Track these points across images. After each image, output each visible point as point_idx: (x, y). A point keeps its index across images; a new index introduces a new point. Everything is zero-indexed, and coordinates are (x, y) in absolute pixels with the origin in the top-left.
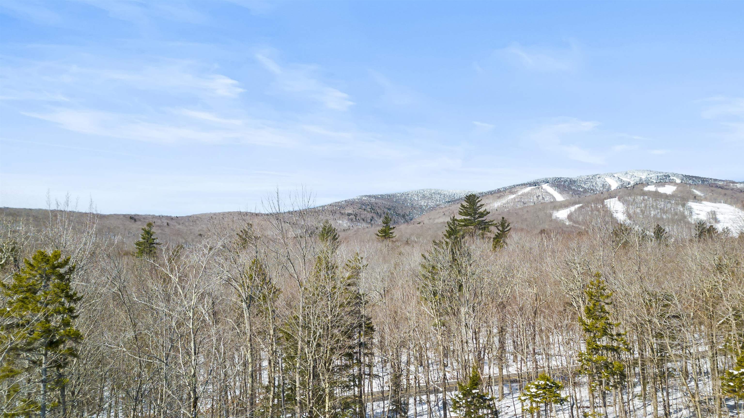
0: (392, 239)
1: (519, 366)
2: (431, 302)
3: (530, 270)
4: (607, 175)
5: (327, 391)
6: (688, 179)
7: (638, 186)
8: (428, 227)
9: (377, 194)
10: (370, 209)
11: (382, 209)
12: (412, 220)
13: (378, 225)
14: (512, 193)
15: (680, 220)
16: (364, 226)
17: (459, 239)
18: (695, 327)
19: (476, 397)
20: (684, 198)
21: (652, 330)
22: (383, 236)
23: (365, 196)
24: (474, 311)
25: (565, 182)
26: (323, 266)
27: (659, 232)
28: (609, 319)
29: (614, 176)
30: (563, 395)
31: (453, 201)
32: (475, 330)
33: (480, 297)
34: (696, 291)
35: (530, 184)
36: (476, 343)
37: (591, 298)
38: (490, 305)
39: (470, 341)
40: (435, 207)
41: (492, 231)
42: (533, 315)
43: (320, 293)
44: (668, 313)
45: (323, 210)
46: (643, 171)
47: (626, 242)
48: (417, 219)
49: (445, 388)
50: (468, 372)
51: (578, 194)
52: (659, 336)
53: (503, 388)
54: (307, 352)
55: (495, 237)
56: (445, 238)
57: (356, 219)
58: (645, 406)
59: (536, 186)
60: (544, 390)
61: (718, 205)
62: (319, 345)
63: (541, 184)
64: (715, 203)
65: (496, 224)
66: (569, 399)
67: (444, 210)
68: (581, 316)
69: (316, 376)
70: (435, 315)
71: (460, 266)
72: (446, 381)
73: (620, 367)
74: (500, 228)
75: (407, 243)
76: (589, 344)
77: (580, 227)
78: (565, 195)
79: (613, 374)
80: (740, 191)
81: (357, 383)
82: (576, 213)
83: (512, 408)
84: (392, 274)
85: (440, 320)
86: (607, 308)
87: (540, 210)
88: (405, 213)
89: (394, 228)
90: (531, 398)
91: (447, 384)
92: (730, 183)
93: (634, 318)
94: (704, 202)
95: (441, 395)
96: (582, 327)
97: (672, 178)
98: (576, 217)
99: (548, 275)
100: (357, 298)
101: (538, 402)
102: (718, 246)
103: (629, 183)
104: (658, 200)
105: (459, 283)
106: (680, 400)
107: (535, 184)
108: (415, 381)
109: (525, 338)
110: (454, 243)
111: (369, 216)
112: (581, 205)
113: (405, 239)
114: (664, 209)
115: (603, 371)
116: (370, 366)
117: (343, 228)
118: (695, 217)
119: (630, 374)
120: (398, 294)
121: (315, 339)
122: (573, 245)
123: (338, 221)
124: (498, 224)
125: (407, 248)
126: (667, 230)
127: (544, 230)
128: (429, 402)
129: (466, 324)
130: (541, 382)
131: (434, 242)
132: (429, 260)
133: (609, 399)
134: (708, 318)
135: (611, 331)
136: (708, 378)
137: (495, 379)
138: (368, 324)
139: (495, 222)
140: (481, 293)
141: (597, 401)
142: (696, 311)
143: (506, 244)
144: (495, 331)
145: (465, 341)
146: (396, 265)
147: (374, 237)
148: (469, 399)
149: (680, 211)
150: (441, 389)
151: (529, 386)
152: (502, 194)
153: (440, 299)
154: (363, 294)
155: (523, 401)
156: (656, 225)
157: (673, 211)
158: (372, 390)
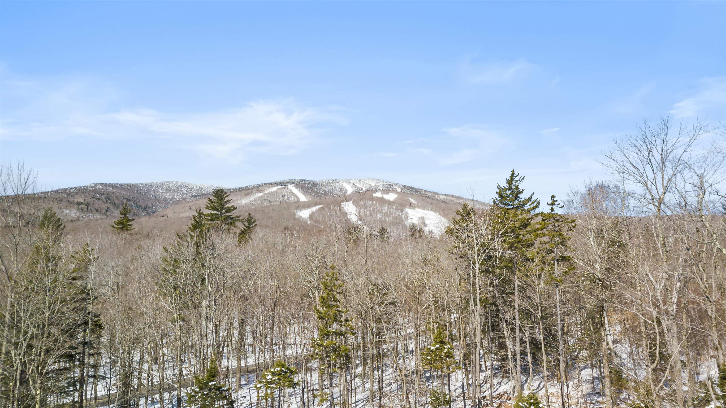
0: (129, 232)
1: (257, 357)
2: (171, 296)
3: (272, 263)
4: (344, 180)
5: (38, 398)
6: (406, 189)
7: (369, 192)
8: (173, 221)
9: (115, 183)
10: (106, 198)
11: (121, 200)
12: (154, 213)
13: (115, 217)
14: (259, 191)
15: (398, 224)
16: (97, 217)
17: (204, 233)
18: (405, 312)
19: (213, 389)
20: (402, 205)
21: (373, 316)
22: (119, 228)
23: (101, 184)
24: (215, 304)
25: (309, 184)
26: (42, 257)
27: (383, 232)
28: (339, 307)
29: (350, 182)
30: (296, 380)
31: (199, 196)
32: (216, 323)
33: (222, 291)
34: (407, 282)
35: (276, 184)
36: (216, 337)
37: (326, 288)
38: (232, 298)
39: (210, 334)
40: (181, 201)
41: (239, 226)
42: (273, 306)
43: (36, 287)
44: (386, 300)
45: (45, 197)
46: (373, 180)
47: (357, 239)
48: (160, 212)
49: (180, 384)
50: (205, 365)
51: (319, 196)
52: (378, 320)
53: (240, 378)
54: (13, 355)
55: (241, 232)
56: (189, 231)
57: (87, 209)
58: (364, 384)
59: (282, 186)
60: (279, 376)
61: (426, 212)
62: (30, 347)
63: (287, 184)
64: (425, 210)
65: (242, 219)
66: (301, 383)
67: (190, 204)
68: (316, 305)
69: (24, 382)
70: (173, 310)
71: (203, 259)
72: (182, 378)
73: (346, 350)
74: (246, 224)
75: (148, 236)
76: (321, 330)
77: (319, 226)
78: (308, 196)
79: (340, 356)
80: (441, 201)
81: (78, 387)
82: (316, 214)
83: (248, 398)
84: (128, 268)
85: (179, 315)
86: (338, 297)
87: (285, 208)
88: (147, 205)
89: (133, 219)
90: (266, 385)
91: (183, 380)
92: (435, 194)
93: (359, 306)
94: (417, 209)
95: (175, 393)
96: (317, 315)
97: (394, 187)
98: (317, 217)
99: (289, 268)
100: (83, 292)
101: (273, 387)
102: (425, 243)
103: (362, 189)
104: (383, 205)
105: (202, 276)
106: (391, 376)
107: (281, 184)
108: (148, 379)
109: (264, 328)
110: (198, 236)
111: (104, 206)
112: (321, 206)
113: (145, 232)
114: (387, 213)
115: (332, 354)
116: (95, 367)
117: (70, 219)
118: (409, 221)
119: (354, 357)
120: (133, 289)
121: (25, 340)
122: (313, 240)
123: (64, 210)
124: (244, 220)
125: (148, 242)
126: (389, 230)
127: (288, 227)
128: (162, 399)
129: (207, 317)
130: (277, 369)
131: (178, 235)
132: (171, 253)
133: (336, 381)
134: (415, 304)
135: (340, 318)
136: (413, 355)
137: (233, 371)
138: (95, 322)
139: (241, 218)
140: (224, 287)
141: (325, 383)
142: (407, 299)
143: (252, 239)
144: (236, 324)
145: (204, 334)
146: (134, 259)
147: (109, 229)
148: (205, 391)
149: (399, 216)
150: (176, 386)
151: (266, 373)
152: (250, 191)
153: (180, 293)
154: (92, 289)
155: (258, 389)
156: (381, 226)
157: (394, 215)
158: (96, 393)
